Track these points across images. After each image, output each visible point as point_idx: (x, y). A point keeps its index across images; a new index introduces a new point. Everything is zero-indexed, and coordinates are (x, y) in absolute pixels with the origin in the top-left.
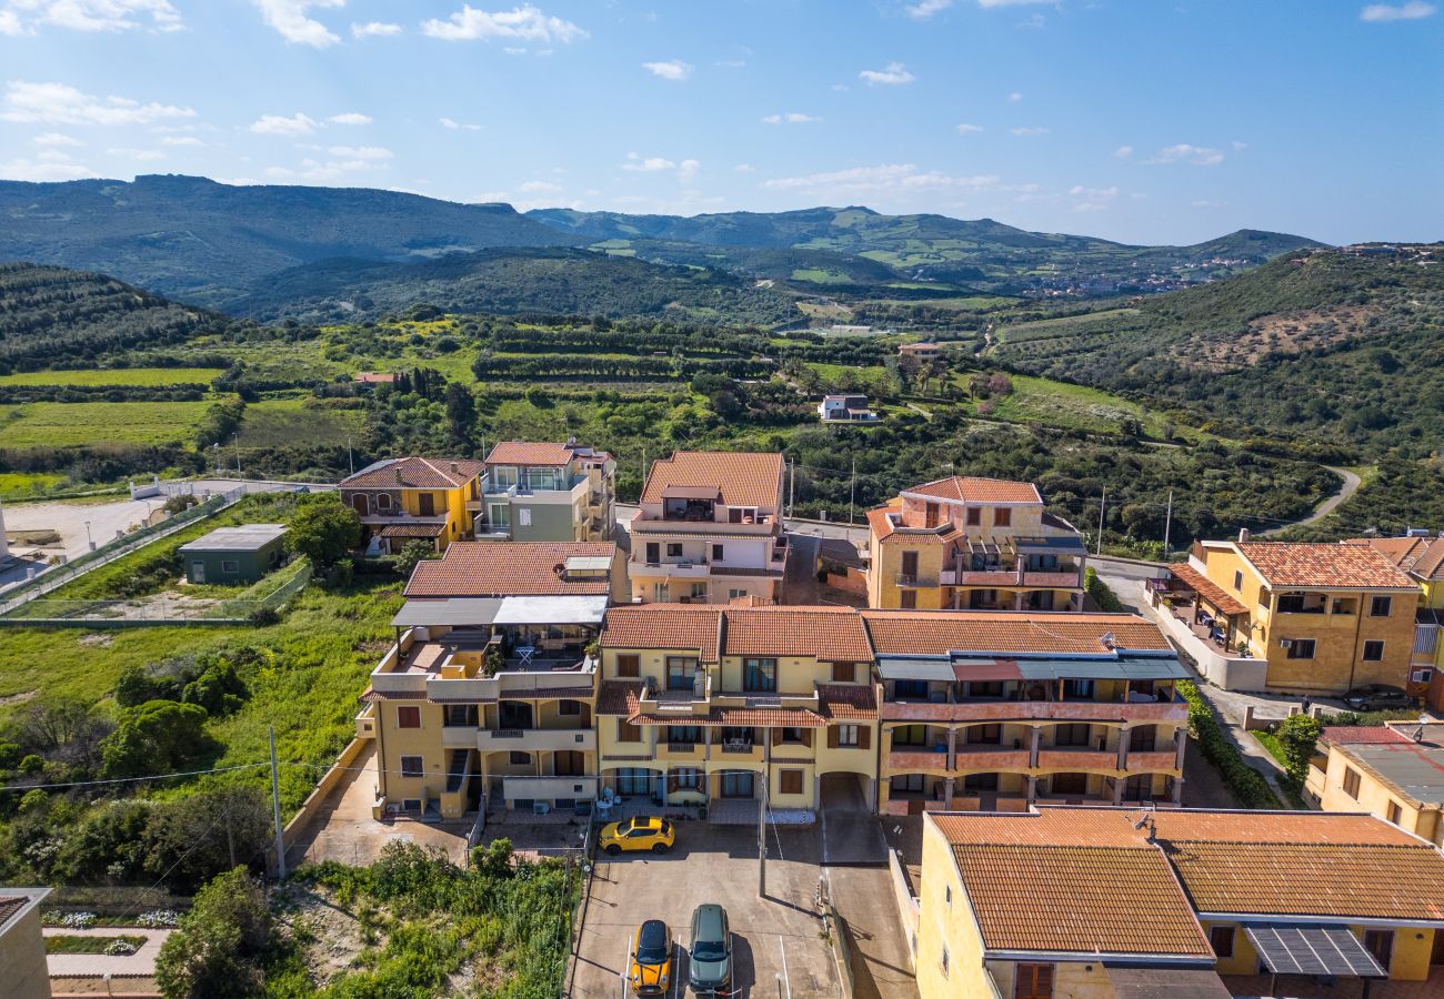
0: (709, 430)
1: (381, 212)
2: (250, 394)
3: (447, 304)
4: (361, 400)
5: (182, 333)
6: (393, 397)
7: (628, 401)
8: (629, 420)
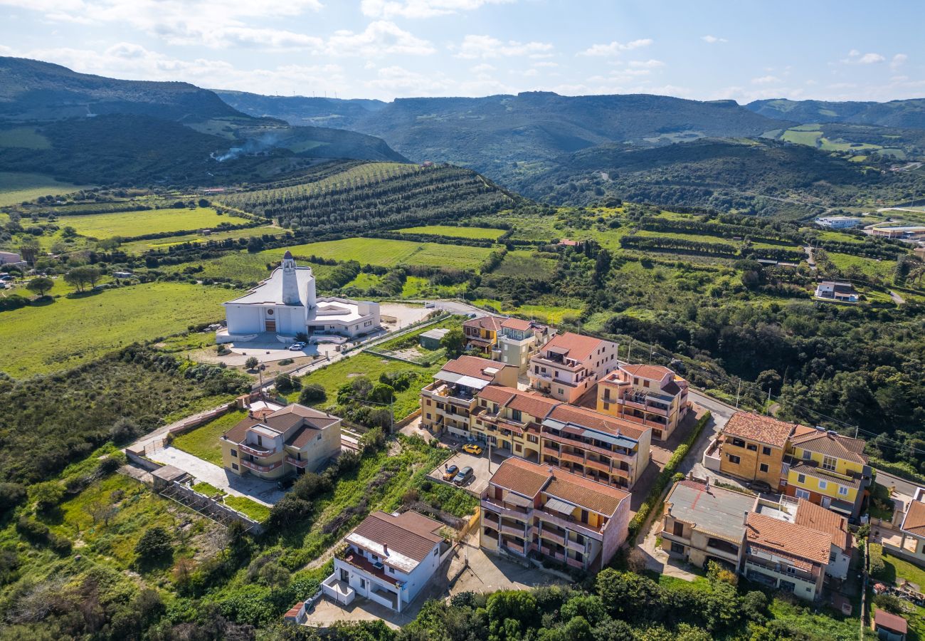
0: (735, 293)
1: (647, 109)
2: (510, 248)
3: (661, 178)
4: (557, 254)
5: (497, 207)
6: (574, 254)
7: (696, 269)
8: (688, 282)
